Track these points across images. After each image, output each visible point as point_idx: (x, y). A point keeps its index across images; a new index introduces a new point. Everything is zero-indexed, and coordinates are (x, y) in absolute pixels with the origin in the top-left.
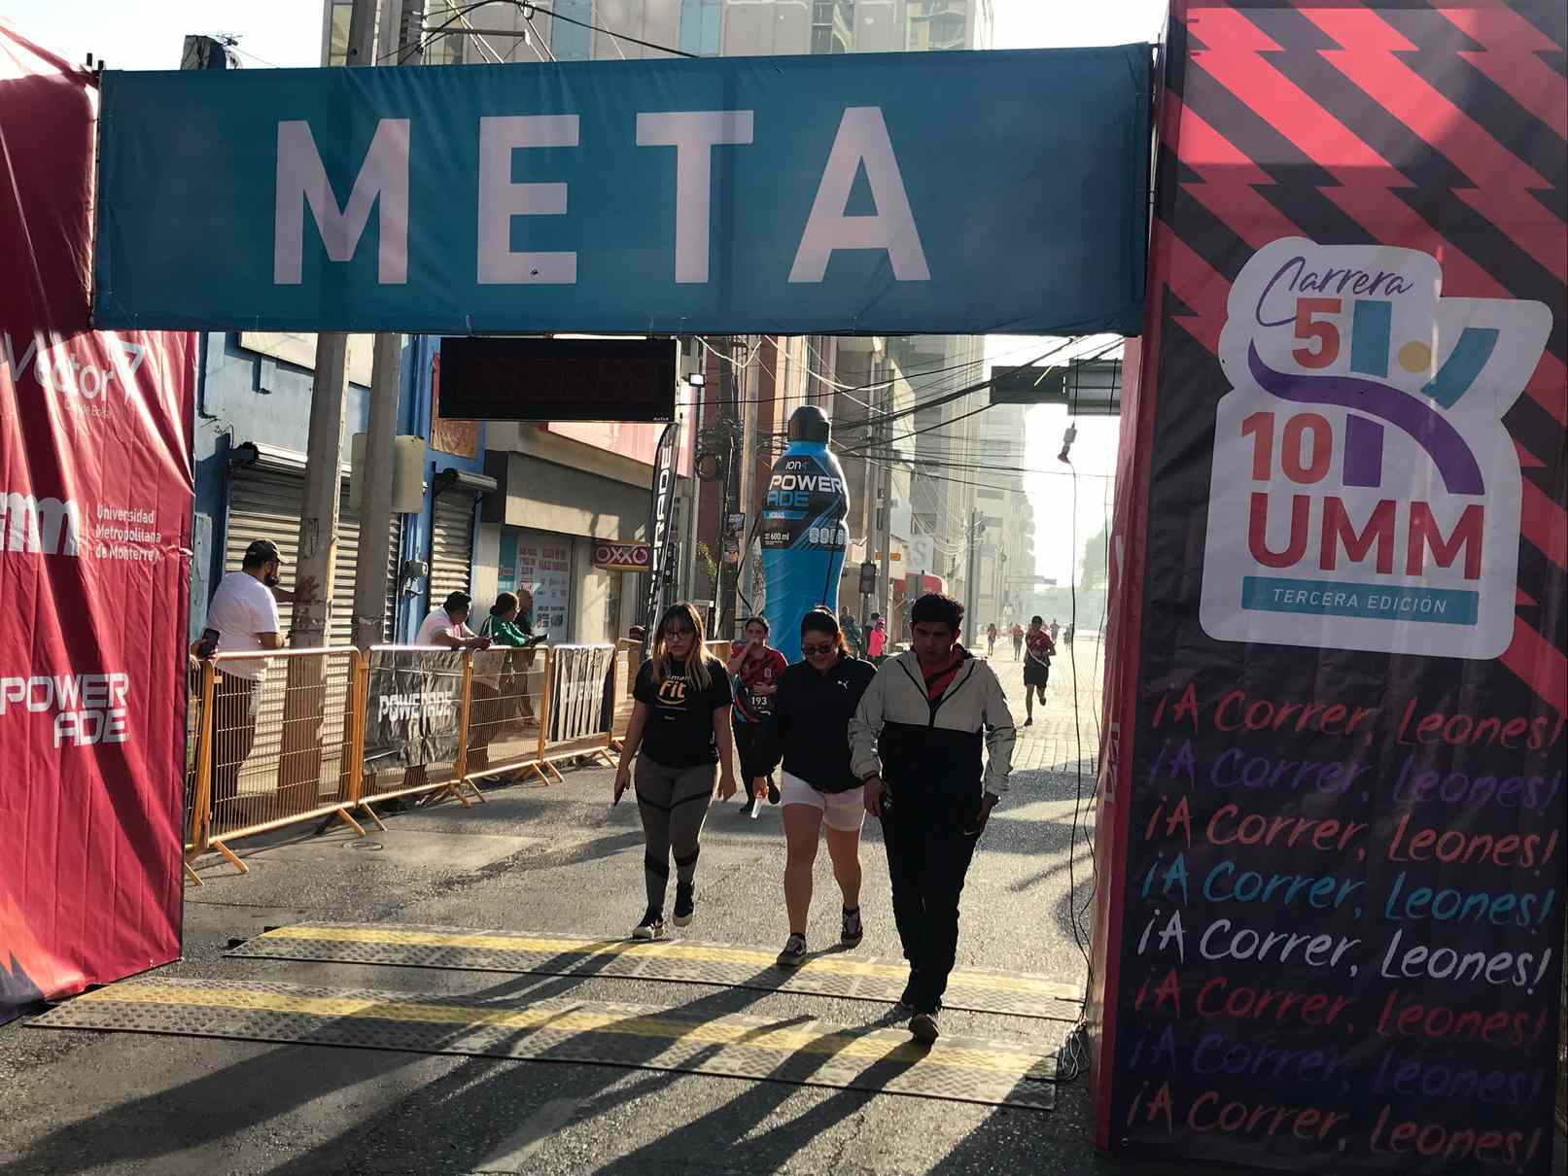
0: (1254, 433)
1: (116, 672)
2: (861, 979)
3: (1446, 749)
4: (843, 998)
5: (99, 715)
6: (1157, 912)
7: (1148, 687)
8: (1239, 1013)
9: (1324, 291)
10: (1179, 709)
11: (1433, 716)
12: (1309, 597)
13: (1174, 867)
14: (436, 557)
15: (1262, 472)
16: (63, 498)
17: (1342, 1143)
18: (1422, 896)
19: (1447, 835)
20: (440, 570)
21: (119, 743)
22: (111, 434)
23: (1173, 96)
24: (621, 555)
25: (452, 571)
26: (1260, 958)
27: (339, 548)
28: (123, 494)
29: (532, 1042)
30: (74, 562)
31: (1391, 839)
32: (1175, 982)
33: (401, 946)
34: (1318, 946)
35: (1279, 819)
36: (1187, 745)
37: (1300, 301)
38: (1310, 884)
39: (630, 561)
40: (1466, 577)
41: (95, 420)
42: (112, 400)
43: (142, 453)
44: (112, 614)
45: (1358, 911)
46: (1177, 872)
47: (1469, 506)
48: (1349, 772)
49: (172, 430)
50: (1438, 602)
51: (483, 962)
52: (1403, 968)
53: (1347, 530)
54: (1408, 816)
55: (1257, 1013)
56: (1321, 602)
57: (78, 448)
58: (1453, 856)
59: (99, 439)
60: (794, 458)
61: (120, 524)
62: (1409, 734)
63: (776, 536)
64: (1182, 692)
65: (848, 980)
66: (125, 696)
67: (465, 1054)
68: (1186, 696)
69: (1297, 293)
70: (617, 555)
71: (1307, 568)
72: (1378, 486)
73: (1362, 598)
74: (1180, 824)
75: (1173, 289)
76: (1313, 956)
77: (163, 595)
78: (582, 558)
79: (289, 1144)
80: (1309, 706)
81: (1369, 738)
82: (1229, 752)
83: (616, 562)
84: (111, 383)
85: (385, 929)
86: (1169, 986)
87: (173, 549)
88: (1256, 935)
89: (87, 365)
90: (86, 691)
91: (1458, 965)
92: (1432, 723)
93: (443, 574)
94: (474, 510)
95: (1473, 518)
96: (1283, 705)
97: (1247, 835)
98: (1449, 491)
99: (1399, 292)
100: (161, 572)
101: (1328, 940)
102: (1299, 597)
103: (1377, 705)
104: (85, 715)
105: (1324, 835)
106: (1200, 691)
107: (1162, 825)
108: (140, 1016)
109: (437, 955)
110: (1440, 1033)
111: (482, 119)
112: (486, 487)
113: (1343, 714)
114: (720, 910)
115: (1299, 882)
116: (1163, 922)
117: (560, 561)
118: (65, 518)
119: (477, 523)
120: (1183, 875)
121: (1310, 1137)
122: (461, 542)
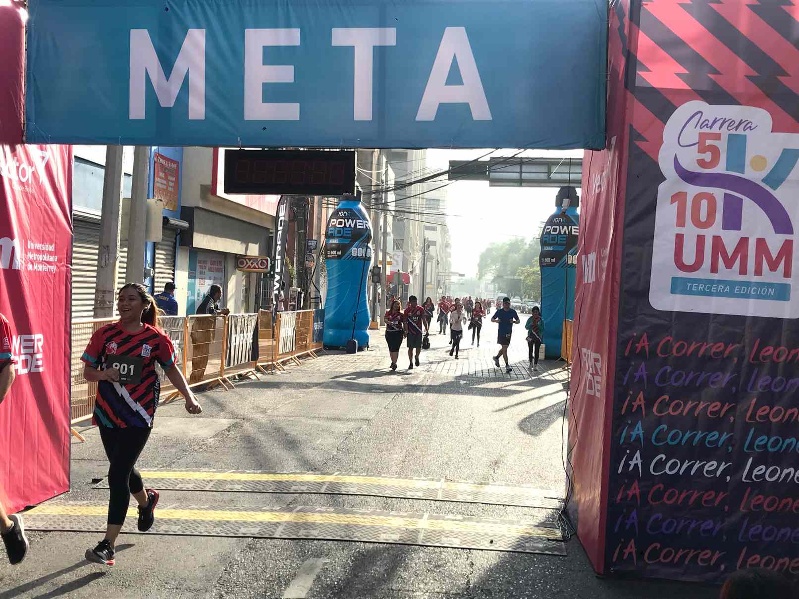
0: (677, 202)
1: (38, 333)
2: (442, 490)
3: (774, 365)
4: (436, 500)
5: (30, 357)
6: (628, 451)
7: (622, 335)
8: (671, 502)
9: (713, 129)
10: (639, 346)
11: (767, 348)
12: (705, 287)
13: (636, 428)
14: (157, 265)
15: (681, 223)
16: (11, 236)
17: (723, 567)
18: (762, 440)
19: (775, 409)
20: (159, 273)
21: (39, 373)
22: (33, 200)
23: (634, 25)
24: (252, 264)
25: (165, 273)
26: (681, 473)
27: (120, 262)
28: (40, 236)
29: (284, 529)
30: (17, 273)
31: (747, 410)
32: (637, 487)
33: (190, 480)
34: (710, 466)
35: (690, 402)
36: (643, 364)
37: (700, 133)
38: (707, 435)
39: (257, 267)
40: (784, 277)
41: (25, 194)
42: (34, 184)
43: (48, 212)
44: (35, 303)
45: (730, 449)
46: (638, 430)
47: (786, 240)
48: (725, 378)
49: (62, 199)
50: (770, 290)
51: (238, 487)
52: (753, 477)
53: (724, 253)
54: (755, 400)
55: (679, 503)
56: (711, 290)
57: (19, 208)
58: (777, 420)
59: (28, 204)
60: (343, 210)
61: (38, 251)
62: (756, 357)
63: (334, 252)
64: (641, 337)
65: (435, 490)
66: (42, 347)
67: (251, 537)
68: (642, 341)
69: (698, 130)
70: (249, 264)
71: (704, 273)
72: (739, 229)
73: (732, 289)
74: (639, 406)
75: (634, 127)
76: (708, 472)
77: (58, 290)
78: (230, 265)
79: (177, 588)
80: (705, 343)
81: (736, 359)
82: (665, 368)
83: (249, 267)
84: (33, 173)
85: (176, 471)
86: (635, 489)
87: (63, 265)
88: (679, 462)
89: (22, 163)
90: (24, 344)
91: (781, 473)
92: (766, 351)
93: (160, 275)
94: (176, 239)
95: (788, 246)
96: (692, 343)
97: (674, 410)
98: (777, 232)
99: (751, 130)
100: (57, 277)
101: (715, 463)
102: (700, 288)
103: (739, 343)
104: (23, 357)
105: (713, 410)
106: (650, 338)
107: (630, 406)
108: (63, 522)
109: (212, 484)
110: (772, 509)
111: (246, 30)
112: (182, 227)
113: (721, 349)
114: (352, 456)
115: (702, 434)
116: (630, 457)
117: (219, 267)
118: (13, 248)
119: (177, 246)
120: (641, 432)
121: (706, 564)
122: (170, 257)
